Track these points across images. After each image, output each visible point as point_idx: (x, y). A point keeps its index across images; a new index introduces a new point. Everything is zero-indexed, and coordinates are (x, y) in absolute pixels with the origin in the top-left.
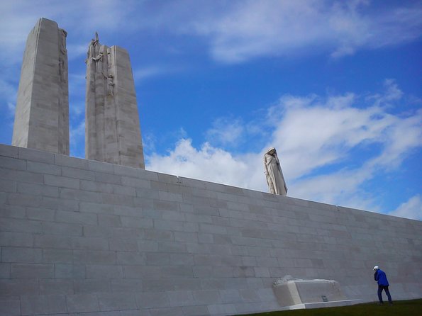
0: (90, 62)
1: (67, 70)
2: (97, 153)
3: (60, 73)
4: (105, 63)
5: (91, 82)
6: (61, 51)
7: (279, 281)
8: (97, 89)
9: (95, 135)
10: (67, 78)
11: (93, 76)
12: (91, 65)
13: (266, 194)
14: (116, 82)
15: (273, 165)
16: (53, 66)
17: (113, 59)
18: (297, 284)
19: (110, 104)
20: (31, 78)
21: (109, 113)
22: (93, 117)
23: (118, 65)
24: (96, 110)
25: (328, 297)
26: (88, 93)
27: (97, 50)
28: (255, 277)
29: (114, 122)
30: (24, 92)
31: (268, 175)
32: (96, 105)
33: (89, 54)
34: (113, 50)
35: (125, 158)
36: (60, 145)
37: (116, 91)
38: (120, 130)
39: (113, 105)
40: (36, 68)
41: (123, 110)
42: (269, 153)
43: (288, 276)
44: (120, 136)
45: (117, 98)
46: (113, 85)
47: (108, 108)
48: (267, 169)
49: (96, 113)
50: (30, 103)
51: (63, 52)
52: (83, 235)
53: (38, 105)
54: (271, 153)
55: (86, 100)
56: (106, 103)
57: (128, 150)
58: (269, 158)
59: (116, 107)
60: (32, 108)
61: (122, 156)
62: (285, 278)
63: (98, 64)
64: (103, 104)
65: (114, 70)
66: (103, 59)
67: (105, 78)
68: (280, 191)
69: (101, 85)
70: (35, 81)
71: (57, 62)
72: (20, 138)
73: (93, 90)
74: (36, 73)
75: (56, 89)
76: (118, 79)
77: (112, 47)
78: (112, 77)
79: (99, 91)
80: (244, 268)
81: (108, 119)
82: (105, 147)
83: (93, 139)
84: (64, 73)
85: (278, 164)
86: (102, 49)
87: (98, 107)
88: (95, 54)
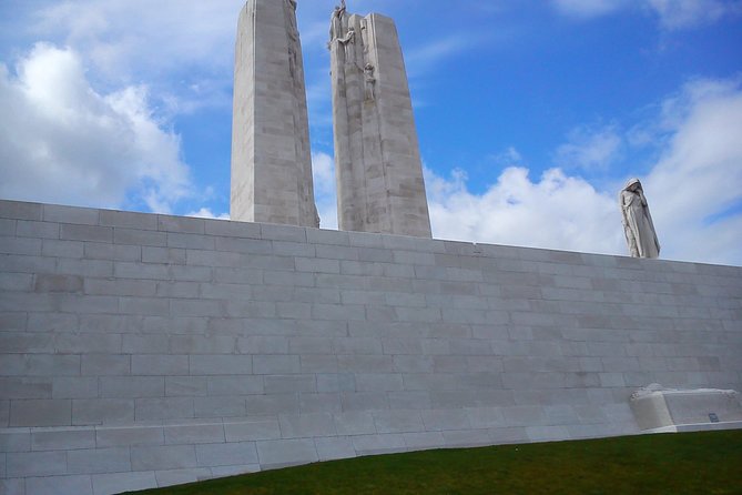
0: (335, 47)
1: (301, 66)
2: (355, 195)
3: (292, 73)
4: (358, 46)
5: (340, 81)
6: (291, 37)
7: (640, 393)
8: (348, 91)
9: (350, 167)
10: (302, 80)
11: (342, 70)
12: (338, 52)
13: (621, 259)
14: (377, 75)
15: (636, 208)
16: (281, 63)
17: (369, 37)
18: (665, 397)
19: (369, 113)
20: (251, 88)
21: (369, 129)
22: (346, 138)
23: (379, 46)
24: (349, 127)
25: (718, 415)
26: (336, 99)
27: (343, 26)
28: (600, 386)
29: (379, 144)
30: (243, 110)
31: (628, 225)
32: (349, 118)
33: (332, 33)
34: (369, 22)
35: (397, 201)
36: (301, 188)
37: (378, 91)
38: (387, 155)
39: (375, 114)
40: (257, 72)
41: (392, 123)
42: (628, 190)
43: (654, 385)
44: (388, 165)
45: (380, 102)
46: (374, 82)
47: (368, 121)
48: (626, 215)
49: (349, 132)
50: (253, 127)
51: (293, 38)
52: (348, 335)
53: (264, 130)
54: (633, 188)
55: (334, 110)
56: (364, 112)
57: (402, 186)
58: (629, 197)
59: (379, 118)
60: (256, 135)
61: (392, 198)
62: (648, 389)
63: (348, 48)
64: (359, 116)
65: (372, 57)
66: (356, 40)
67: (361, 71)
68: (648, 250)
69: (354, 83)
70: (258, 93)
71: (285, 57)
72: (243, 183)
73: (343, 93)
74: (257, 79)
75: (287, 100)
76: (380, 72)
77: (368, 17)
78: (371, 69)
79: (352, 94)
80: (582, 374)
81: (367, 139)
82: (365, 184)
83: (347, 173)
84: (299, 72)
85: (644, 206)
86: (352, 21)
87: (352, 121)
88: (341, 32)
